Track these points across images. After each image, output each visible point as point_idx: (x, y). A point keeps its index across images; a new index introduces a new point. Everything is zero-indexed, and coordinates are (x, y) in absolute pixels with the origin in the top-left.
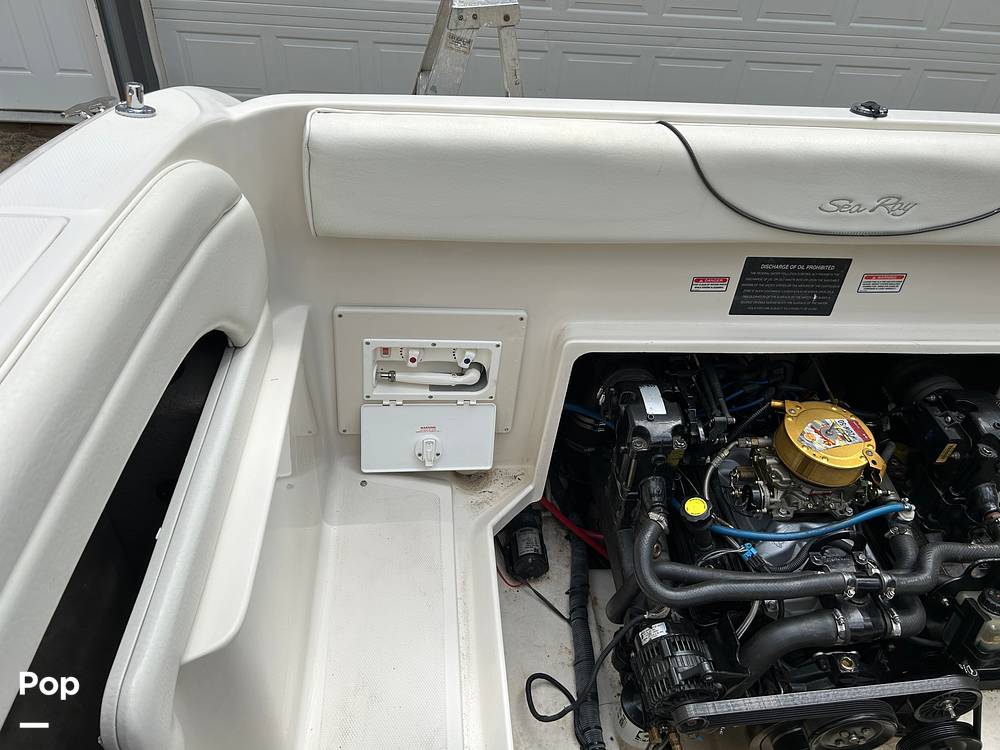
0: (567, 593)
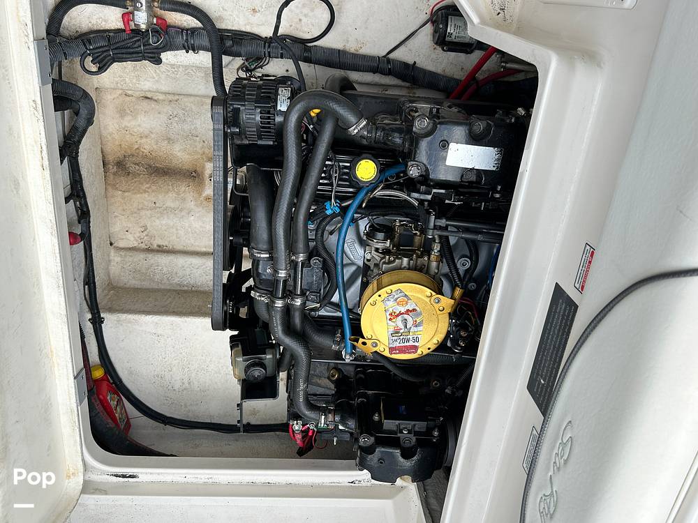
0: (415, 62)
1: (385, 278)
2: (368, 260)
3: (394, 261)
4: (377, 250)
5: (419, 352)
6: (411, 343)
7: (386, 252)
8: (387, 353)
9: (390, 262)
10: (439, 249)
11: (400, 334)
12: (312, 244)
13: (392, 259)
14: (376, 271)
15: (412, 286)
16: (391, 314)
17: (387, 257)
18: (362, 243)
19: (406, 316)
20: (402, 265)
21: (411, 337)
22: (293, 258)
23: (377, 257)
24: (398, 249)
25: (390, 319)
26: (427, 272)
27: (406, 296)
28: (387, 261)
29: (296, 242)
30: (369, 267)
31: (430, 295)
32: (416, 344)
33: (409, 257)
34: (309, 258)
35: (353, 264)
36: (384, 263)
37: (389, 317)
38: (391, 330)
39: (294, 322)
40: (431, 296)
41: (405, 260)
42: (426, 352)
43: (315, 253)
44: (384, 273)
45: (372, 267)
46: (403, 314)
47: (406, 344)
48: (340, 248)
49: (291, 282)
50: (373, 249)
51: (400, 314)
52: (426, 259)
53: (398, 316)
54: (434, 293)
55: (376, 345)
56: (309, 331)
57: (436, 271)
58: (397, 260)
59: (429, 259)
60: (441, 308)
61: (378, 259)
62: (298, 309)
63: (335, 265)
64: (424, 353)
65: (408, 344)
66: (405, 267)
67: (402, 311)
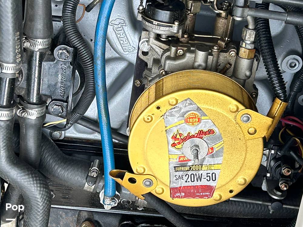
1: (169, 82)
2: (145, 54)
3: (183, 56)
4: (158, 37)
5: (216, 195)
6: (204, 182)
7: (172, 41)
8: (166, 197)
9: (177, 57)
10: (252, 39)
11: (187, 168)
12: (57, 25)
13: (180, 52)
14: (155, 70)
15: (208, 95)
16: (174, 137)
17: (173, 49)
18: (137, 26)
19: (197, 141)
20: (195, 61)
21: (204, 173)
22: (27, 45)
23: (158, 48)
24: (191, 37)
25: (174, 145)
26: (234, 75)
27: (199, 109)
28: (172, 55)
29: (32, 19)
30: (146, 64)
31: (235, 109)
32: (211, 183)
33: (208, 49)
34: (53, 46)
35: (121, 58)
36: (169, 58)
37: (172, 141)
38: (175, 161)
39: (26, 145)
40: (237, 110)
41: (201, 55)
42: (226, 196)
43: (61, 39)
44: (167, 73)
45: (150, 64)
46: (193, 136)
47: (196, 183)
48: (101, 33)
49: (22, 83)
50: (152, 35)
51: (189, 137)
52: (233, 53)
53: (185, 139)
54: (241, 107)
55: (151, 184)
56: (50, 160)
57: (248, 73)
58: (188, 55)
59: (237, 54)
60: (252, 130)
61: (160, 51)
62: (32, 126)
63: (92, 58)
64: (224, 198)
65: (199, 183)
66: (200, 65)
67: (193, 133)
